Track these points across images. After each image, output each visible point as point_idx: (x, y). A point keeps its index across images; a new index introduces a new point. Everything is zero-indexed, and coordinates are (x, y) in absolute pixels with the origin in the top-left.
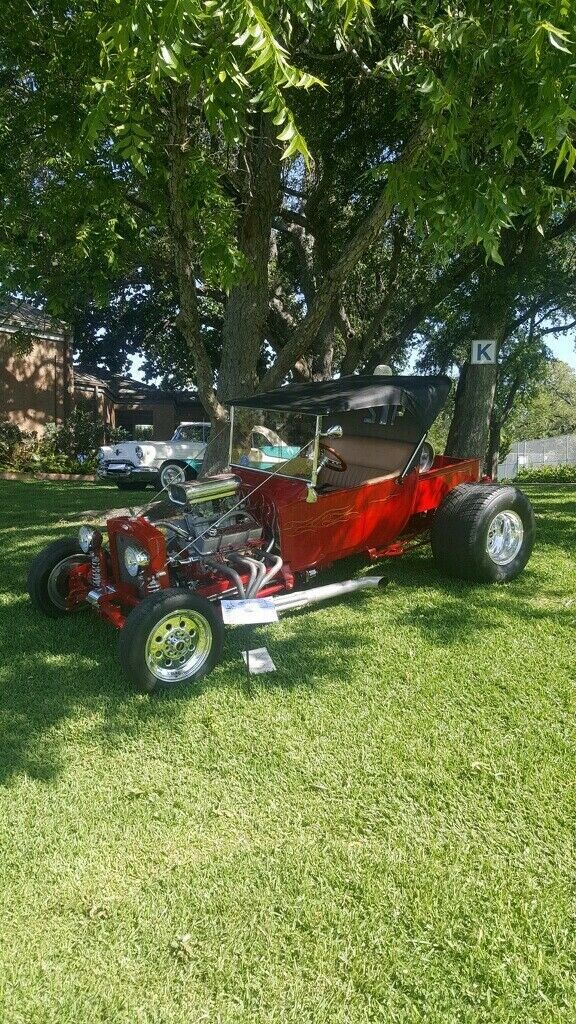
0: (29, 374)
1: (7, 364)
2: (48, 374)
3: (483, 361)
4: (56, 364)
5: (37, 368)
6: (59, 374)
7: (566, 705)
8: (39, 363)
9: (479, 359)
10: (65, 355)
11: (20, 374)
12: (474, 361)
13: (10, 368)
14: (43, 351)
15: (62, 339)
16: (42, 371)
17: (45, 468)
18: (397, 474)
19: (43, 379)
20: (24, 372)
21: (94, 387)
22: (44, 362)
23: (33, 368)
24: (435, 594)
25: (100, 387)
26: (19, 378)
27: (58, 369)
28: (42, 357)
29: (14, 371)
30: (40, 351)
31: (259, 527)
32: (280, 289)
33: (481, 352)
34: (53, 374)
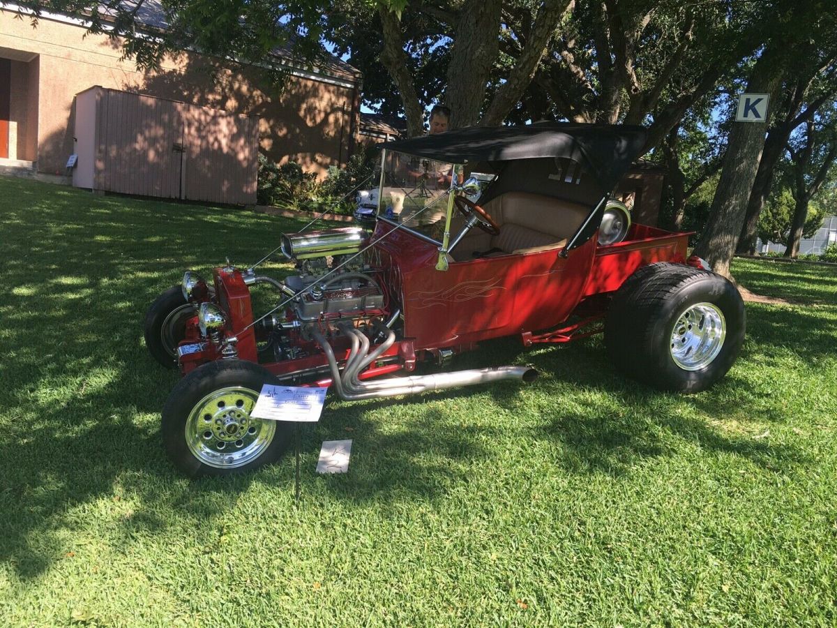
0: (318, 120)
1: (299, 109)
2: (337, 120)
3: (751, 118)
4: (344, 112)
5: (327, 115)
6: (346, 122)
7: (687, 597)
8: (329, 110)
9: (746, 115)
10: (353, 104)
11: (311, 120)
12: (740, 117)
13: (302, 113)
14: (334, 99)
15: (353, 87)
16: (331, 119)
17: (321, 209)
18: (562, 245)
19: (332, 126)
20: (313, 119)
21: (386, 134)
22: (334, 109)
23: (323, 115)
24: (596, 397)
25: (391, 135)
26: (309, 124)
27: (346, 117)
28: (332, 104)
29: (305, 116)
30: (331, 99)
31: (379, 294)
32: (573, 42)
33: (749, 107)
34: (341, 121)
